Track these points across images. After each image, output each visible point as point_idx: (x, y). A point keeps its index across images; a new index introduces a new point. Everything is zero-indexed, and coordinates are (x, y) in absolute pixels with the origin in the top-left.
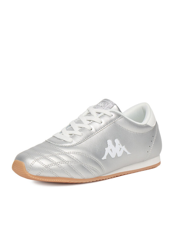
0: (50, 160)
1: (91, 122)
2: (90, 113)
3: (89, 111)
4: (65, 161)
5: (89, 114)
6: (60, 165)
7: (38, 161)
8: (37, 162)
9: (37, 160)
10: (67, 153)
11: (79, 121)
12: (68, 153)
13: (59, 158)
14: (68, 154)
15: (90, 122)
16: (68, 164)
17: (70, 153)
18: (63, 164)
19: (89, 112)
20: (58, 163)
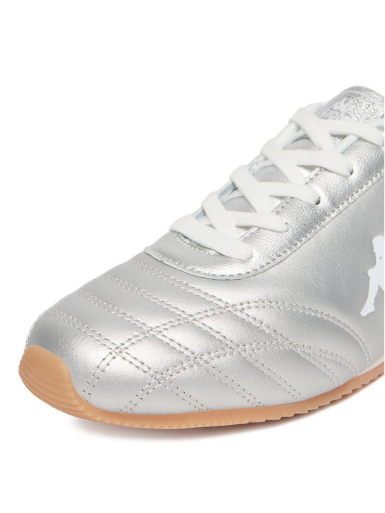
0: (172, 344)
1: (315, 171)
2: (306, 137)
3: (299, 128)
4: (232, 345)
5: (304, 139)
6: (213, 363)
7: (124, 355)
8: (119, 358)
9: (120, 350)
10: (234, 306)
11: (267, 171)
12: (240, 307)
13: (207, 334)
14: (238, 313)
15: (312, 174)
16: (243, 354)
17: (245, 306)
18: (222, 358)
19: (300, 133)
20: (206, 357)
